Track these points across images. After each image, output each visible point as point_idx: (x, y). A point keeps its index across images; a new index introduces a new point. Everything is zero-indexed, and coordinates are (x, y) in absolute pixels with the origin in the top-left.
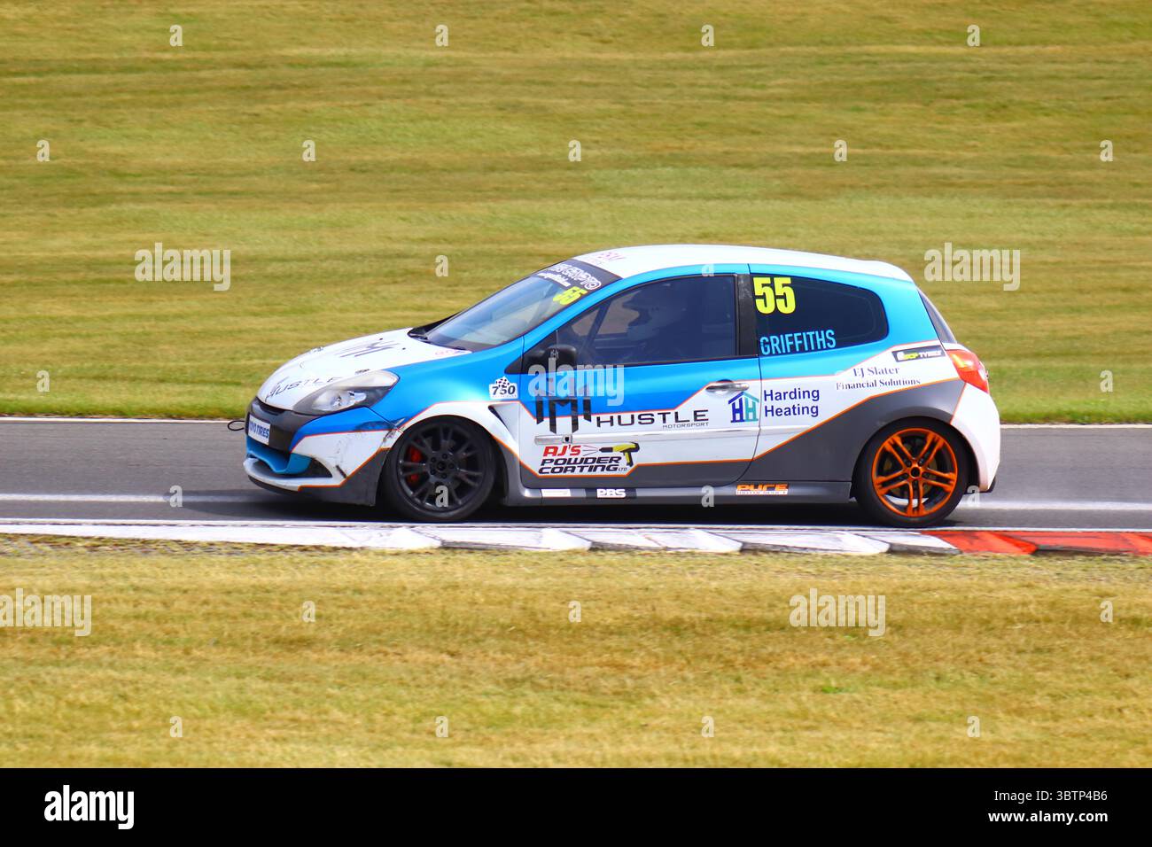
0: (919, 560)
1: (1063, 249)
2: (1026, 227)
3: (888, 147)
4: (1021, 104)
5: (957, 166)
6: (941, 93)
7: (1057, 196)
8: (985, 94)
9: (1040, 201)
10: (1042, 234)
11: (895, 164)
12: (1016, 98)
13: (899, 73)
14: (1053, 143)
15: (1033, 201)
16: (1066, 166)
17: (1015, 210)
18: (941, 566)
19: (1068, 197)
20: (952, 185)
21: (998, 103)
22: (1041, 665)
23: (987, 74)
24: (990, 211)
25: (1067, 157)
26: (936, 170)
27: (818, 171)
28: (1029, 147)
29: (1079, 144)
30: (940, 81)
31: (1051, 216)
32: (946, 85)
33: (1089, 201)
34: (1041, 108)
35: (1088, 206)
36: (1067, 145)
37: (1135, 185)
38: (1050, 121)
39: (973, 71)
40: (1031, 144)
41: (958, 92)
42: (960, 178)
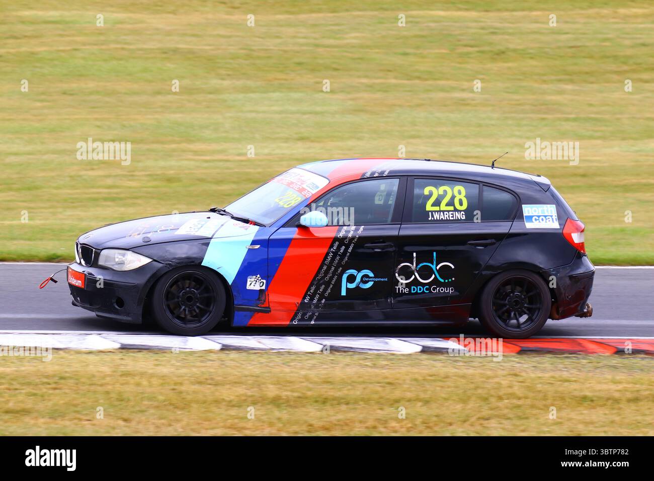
0: (441, 357)
2: (517, 133)
3: (426, 80)
4: (515, 50)
6: (460, 43)
7: (539, 112)
8: (490, 44)
9: (527, 116)
11: (430, 91)
12: (512, 46)
14: (536, 77)
15: (521, 116)
16: (544, 93)
17: (510, 122)
19: (545, 113)
20: (468, 104)
21: (499, 50)
23: (491, 30)
24: (493, 122)
25: (545, 86)
26: (457, 95)
27: (379, 95)
28: (520, 80)
29: (553, 77)
30: (459, 35)
31: (533, 126)
33: (559, 116)
34: (528, 54)
35: (559, 119)
36: (545, 78)
37: (591, 105)
38: (533, 63)
39: (482, 28)
40: (521, 78)
41: (472, 42)
42: (473, 100)
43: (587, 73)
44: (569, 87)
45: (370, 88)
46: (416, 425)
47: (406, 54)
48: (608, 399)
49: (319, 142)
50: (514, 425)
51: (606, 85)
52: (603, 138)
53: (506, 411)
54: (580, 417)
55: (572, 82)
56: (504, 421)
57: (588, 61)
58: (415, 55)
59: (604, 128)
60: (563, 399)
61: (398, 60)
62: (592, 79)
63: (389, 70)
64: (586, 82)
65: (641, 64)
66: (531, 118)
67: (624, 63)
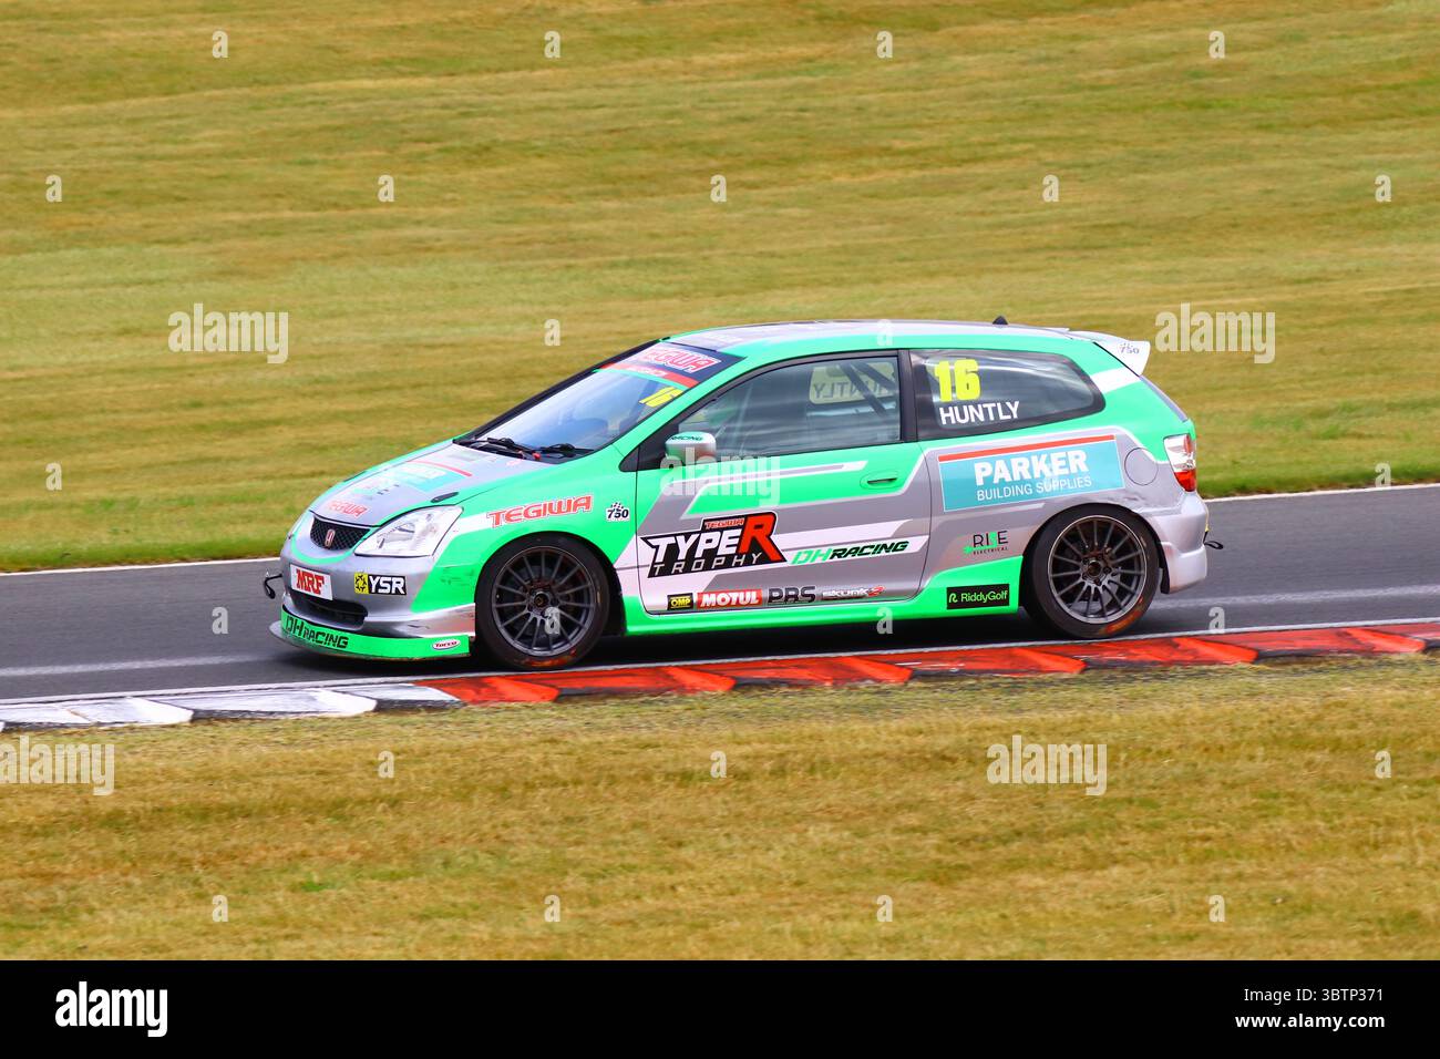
0: (414, 718)
2: (524, 296)
3: (347, 208)
4: (506, 144)
5: (433, 226)
6: (407, 136)
7: (560, 255)
8: (462, 135)
9: (539, 262)
10: (543, 304)
11: (357, 228)
12: (501, 137)
13: (355, 115)
14: (549, 190)
15: (529, 263)
16: (568, 219)
17: (508, 276)
18: (441, 723)
19: (573, 256)
20: (428, 249)
21: (479, 145)
22: (575, 837)
23: (462, 109)
24: (477, 279)
25: (566, 207)
26: (409, 232)
27: (262, 243)
28: (520, 197)
29: (582, 189)
30: (404, 121)
31: (552, 281)
32: (411, 126)
33: (598, 259)
34: (533, 148)
35: (598, 266)
36: (567, 191)
37: (653, 236)
38: (544, 164)
39: (445, 107)
40: (523, 193)
41: (429, 134)
42: (438, 240)
43: (642, 177)
44: (613, 205)
45: (247, 230)
49: (159, 336)
50: (557, 833)
51: (680, 196)
52: (683, 294)
54: (679, 811)
55: (618, 194)
56: (542, 830)
57: (643, 154)
58: (325, 163)
59: (681, 276)
60: (647, 778)
61: (294, 175)
62: (654, 188)
63: (277, 194)
64: (643, 193)
65: (740, 154)
66: (546, 267)
67: (709, 155)
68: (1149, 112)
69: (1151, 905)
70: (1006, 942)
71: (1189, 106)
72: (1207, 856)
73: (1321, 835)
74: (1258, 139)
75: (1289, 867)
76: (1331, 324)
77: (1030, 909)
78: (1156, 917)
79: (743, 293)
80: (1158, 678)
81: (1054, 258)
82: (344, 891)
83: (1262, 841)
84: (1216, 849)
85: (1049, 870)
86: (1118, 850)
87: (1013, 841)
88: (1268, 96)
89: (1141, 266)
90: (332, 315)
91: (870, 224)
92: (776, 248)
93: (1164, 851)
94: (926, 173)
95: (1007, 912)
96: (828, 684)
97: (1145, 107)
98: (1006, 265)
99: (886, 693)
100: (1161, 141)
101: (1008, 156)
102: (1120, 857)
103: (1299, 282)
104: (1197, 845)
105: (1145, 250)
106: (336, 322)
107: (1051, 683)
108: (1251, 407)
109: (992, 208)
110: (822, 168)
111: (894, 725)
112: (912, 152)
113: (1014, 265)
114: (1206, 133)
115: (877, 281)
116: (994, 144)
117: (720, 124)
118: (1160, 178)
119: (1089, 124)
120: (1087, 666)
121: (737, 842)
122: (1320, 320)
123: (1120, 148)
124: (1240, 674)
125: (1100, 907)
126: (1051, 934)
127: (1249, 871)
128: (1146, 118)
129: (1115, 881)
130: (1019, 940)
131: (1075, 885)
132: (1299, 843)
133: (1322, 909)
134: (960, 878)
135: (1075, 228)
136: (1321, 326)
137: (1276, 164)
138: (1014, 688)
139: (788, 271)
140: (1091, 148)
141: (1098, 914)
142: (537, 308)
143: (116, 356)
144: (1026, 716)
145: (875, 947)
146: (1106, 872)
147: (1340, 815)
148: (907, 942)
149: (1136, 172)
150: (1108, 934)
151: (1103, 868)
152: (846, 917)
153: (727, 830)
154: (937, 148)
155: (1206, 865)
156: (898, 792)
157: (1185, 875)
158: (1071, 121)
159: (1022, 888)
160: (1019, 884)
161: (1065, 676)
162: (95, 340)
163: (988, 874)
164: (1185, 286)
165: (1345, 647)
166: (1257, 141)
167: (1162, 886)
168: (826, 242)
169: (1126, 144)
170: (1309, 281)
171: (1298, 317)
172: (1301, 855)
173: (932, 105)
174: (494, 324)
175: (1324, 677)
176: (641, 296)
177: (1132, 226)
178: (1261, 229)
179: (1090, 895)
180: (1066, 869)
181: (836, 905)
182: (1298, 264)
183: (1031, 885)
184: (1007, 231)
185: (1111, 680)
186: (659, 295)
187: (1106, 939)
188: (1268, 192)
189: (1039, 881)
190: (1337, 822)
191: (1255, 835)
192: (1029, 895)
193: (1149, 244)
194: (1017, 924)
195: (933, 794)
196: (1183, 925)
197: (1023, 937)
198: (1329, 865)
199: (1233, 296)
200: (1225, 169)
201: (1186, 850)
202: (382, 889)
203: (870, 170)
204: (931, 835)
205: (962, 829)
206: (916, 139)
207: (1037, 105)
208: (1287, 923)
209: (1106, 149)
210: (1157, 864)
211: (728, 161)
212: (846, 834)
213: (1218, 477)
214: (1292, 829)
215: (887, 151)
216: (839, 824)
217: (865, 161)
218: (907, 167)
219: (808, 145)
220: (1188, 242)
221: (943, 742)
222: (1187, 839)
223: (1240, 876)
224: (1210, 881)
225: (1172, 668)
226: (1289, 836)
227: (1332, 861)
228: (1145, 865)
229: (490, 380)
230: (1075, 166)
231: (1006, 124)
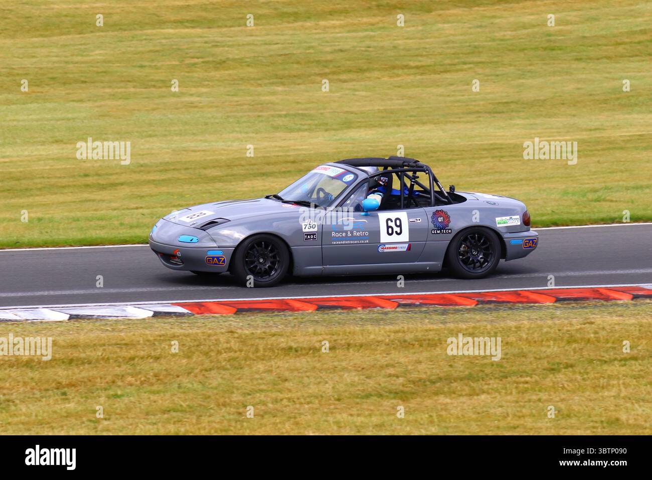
0: (170, 320)
1: (258, 140)
2: (237, 129)
3: (160, 87)
4: (234, 60)
5: (198, 96)
6: (188, 55)
7: (255, 111)
8: (213, 55)
9: (245, 114)
10: (247, 133)
11: (164, 97)
12: (230, 56)
13: (164, 45)
14: (252, 82)
15: (241, 114)
16: (259, 95)
17: (231, 120)
18: (182, 323)
19: (261, 111)
20: (196, 107)
21: (221, 60)
23: (213, 44)
24: (217, 121)
25: (260, 89)
27: (120, 102)
28: (238, 84)
29: (267, 81)
30: (187, 49)
31: (251, 123)
32: (191, 51)
33: (273, 113)
34: (246, 62)
35: (273, 116)
36: (259, 82)
37: (298, 103)
38: (250, 69)
39: (206, 42)
40: (240, 82)
41: (198, 55)
42: (200, 103)
43: (295, 76)
44: (280, 89)
45: (113, 96)
46: (149, 378)
47: (142, 67)
48: (310, 349)
49: (71, 143)
50: (230, 374)
51: (311, 85)
52: (310, 130)
53: (224, 364)
54: (287, 365)
55: (283, 84)
56: (224, 372)
57: (295, 66)
58: (150, 66)
59: (309, 122)
60: (272, 350)
61: (136, 72)
62: (300, 81)
63: (128, 81)
64: (295, 83)
65: (339, 67)
66: (248, 115)
67: (326, 67)
68: (526, 51)
69: (498, 413)
70: (430, 428)
71: (545, 49)
72: (526, 391)
73: (578, 382)
74: (575, 65)
75: (563, 396)
76: (603, 150)
77: (443, 413)
78: (500, 418)
79: (337, 130)
80: (510, 309)
81: (480, 117)
82: (131, 398)
83: (551, 384)
84: (530, 387)
85: (453, 395)
86: (486, 387)
87: (438, 382)
88: (581, 45)
89: (518, 122)
90: (150, 136)
91: (398, 99)
92: (354, 109)
93: (506, 388)
94: (424, 77)
95: (432, 414)
96: (359, 308)
97: (524, 49)
98: (458, 120)
99: (386, 313)
100: (530, 65)
101: (462, 70)
102: (485, 390)
103: (591, 130)
104: (521, 385)
105: (522, 114)
106: (151, 139)
107: (462, 311)
108: (564, 187)
109: (453, 93)
110: (376, 74)
111: (388, 328)
112: (417, 67)
113: (462, 120)
114: (552, 62)
115: (399, 126)
116: (454, 65)
117: (331, 53)
118: (530, 82)
119: (499, 56)
120: (478, 303)
121: (313, 380)
122: (599, 147)
123: (512, 68)
124: (548, 307)
125: (475, 413)
126: (451, 424)
127: (544, 398)
128: (525, 54)
129: (483, 401)
130: (436, 427)
131: (464, 403)
132: (568, 385)
133: (576, 416)
134: (412, 398)
135: (490, 103)
136: (598, 150)
137: (583, 76)
138: (444, 313)
139: (359, 120)
140: (499, 67)
141: (474, 416)
142: (244, 135)
143: (51, 152)
144: (448, 325)
145: (371, 428)
146: (479, 397)
147: (587, 373)
148: (385, 427)
149: (520, 78)
150: (477, 425)
151: (478, 395)
152: (358, 415)
153: (308, 374)
154: (429, 66)
155: (525, 395)
156: (387, 359)
157: (515, 399)
158: (490, 55)
159: (440, 403)
160: (440, 401)
161: (468, 307)
162: (41, 145)
163: (425, 397)
164: (539, 131)
165: (596, 297)
166: (574, 66)
167: (504, 403)
168: (376, 108)
169: (515, 66)
170: (596, 129)
171: (589, 146)
172: (569, 391)
173: (428, 46)
174: (223, 142)
175: (586, 310)
176: (291, 130)
177: (516, 103)
178: (574, 105)
179: (471, 407)
180: (460, 395)
181: (355, 409)
182: (591, 122)
183: (444, 402)
184: (460, 104)
185: (490, 309)
186: (299, 130)
187: (476, 427)
188: (578, 89)
189: (448, 400)
190: (585, 376)
191: (548, 382)
192: (443, 407)
193: (523, 112)
194: (436, 420)
195: (402, 360)
196: (512, 422)
197: (438, 425)
198: (581, 396)
199: (560, 136)
200: (559, 78)
201: (516, 388)
202: (149, 398)
203: (398, 75)
204: (400, 378)
205: (414, 376)
206: (420, 61)
207: (475, 47)
208: (559, 422)
209: (506, 68)
210: (502, 394)
211: (334, 69)
212: (362, 377)
213: (544, 218)
214: (566, 379)
215: (407, 67)
216: (360, 373)
217: (396, 71)
218: (415, 74)
219: (370, 63)
220: (541, 111)
221: (409, 337)
222: (517, 383)
223: (539, 400)
224: (526, 402)
225: (517, 305)
226: (564, 382)
227: (582, 394)
228: (497, 394)
229: (220, 167)
230: (492, 75)
231: (461, 55)
